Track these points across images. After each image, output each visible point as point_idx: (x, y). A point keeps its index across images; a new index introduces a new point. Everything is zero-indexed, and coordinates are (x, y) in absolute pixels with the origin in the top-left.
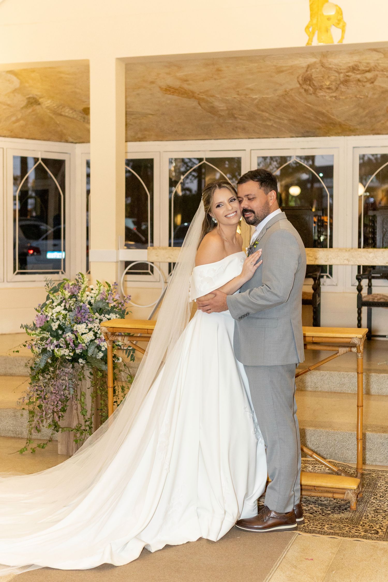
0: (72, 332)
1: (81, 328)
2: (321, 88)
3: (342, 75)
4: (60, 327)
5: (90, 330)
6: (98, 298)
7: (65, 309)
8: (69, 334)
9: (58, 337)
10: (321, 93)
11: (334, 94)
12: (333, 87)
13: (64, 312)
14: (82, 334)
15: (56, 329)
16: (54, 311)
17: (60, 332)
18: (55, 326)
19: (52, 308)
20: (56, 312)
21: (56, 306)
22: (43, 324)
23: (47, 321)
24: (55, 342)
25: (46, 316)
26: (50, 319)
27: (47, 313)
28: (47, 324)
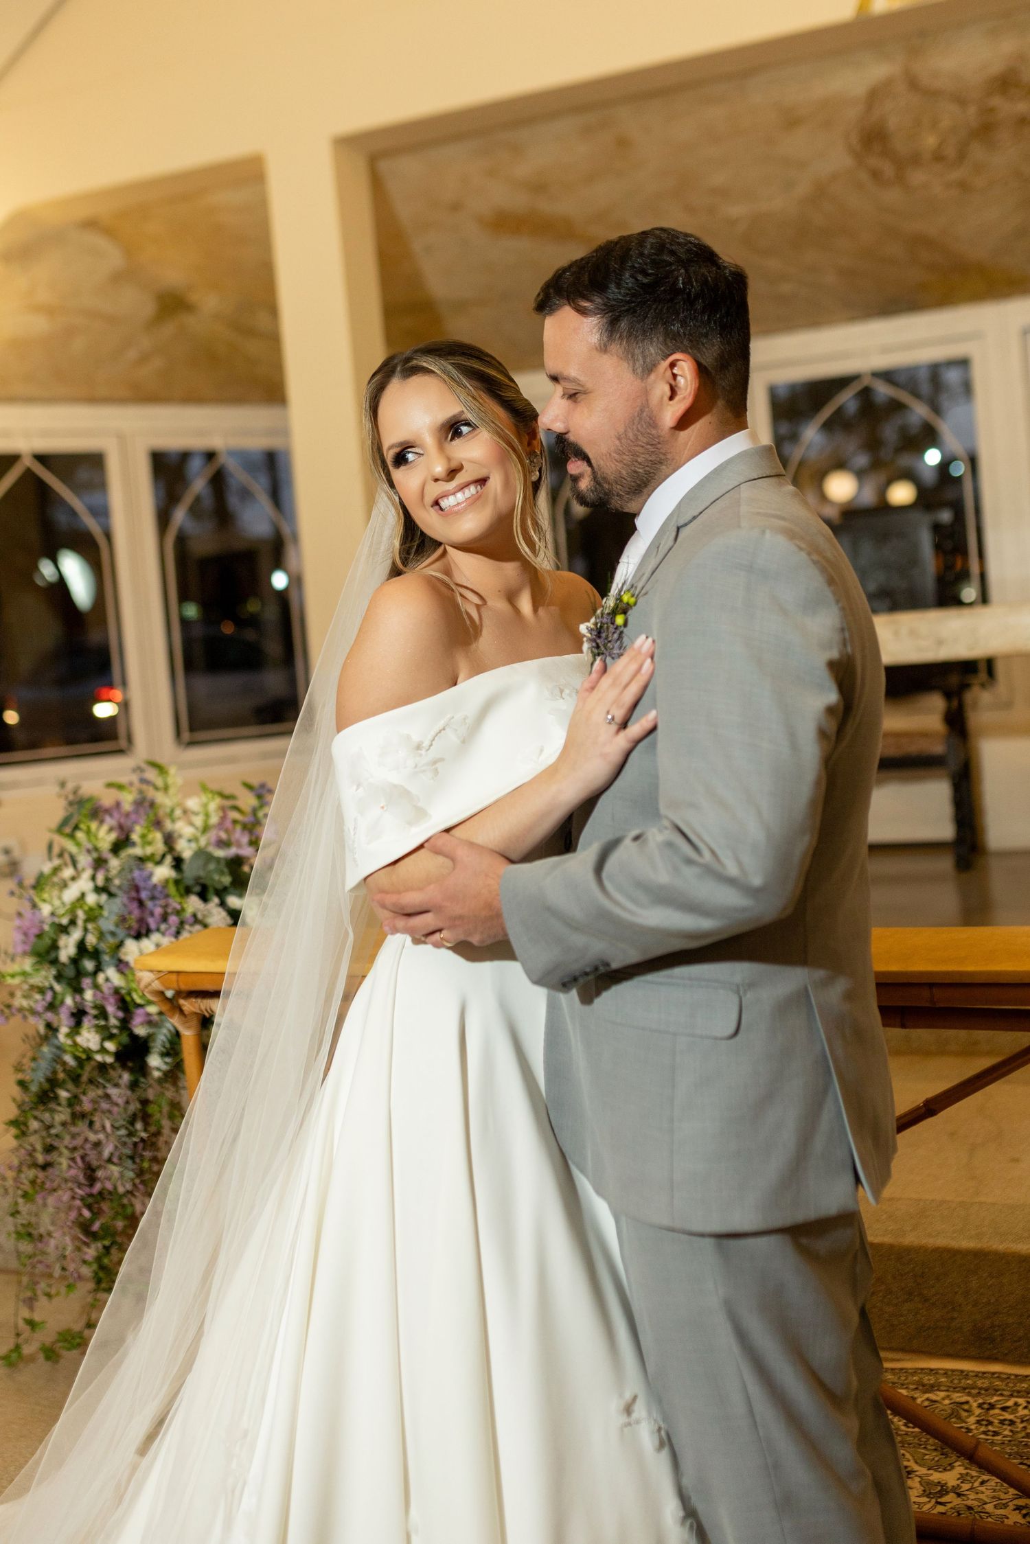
2: (915, 160)
3: (972, 110)
10: (918, 177)
11: (955, 175)
12: (950, 151)
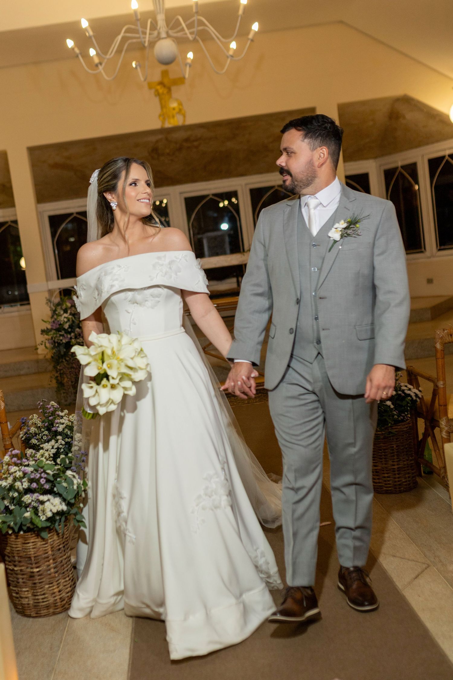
4: (70, 327)
7: (71, 314)
9: (70, 333)
13: (70, 317)
15: (68, 328)
17: (70, 330)
18: (66, 326)
19: (61, 316)
20: (65, 317)
21: (63, 314)
22: (58, 326)
23: (61, 324)
24: (69, 336)
25: (58, 321)
26: (62, 323)
27: (58, 320)
28: (61, 326)
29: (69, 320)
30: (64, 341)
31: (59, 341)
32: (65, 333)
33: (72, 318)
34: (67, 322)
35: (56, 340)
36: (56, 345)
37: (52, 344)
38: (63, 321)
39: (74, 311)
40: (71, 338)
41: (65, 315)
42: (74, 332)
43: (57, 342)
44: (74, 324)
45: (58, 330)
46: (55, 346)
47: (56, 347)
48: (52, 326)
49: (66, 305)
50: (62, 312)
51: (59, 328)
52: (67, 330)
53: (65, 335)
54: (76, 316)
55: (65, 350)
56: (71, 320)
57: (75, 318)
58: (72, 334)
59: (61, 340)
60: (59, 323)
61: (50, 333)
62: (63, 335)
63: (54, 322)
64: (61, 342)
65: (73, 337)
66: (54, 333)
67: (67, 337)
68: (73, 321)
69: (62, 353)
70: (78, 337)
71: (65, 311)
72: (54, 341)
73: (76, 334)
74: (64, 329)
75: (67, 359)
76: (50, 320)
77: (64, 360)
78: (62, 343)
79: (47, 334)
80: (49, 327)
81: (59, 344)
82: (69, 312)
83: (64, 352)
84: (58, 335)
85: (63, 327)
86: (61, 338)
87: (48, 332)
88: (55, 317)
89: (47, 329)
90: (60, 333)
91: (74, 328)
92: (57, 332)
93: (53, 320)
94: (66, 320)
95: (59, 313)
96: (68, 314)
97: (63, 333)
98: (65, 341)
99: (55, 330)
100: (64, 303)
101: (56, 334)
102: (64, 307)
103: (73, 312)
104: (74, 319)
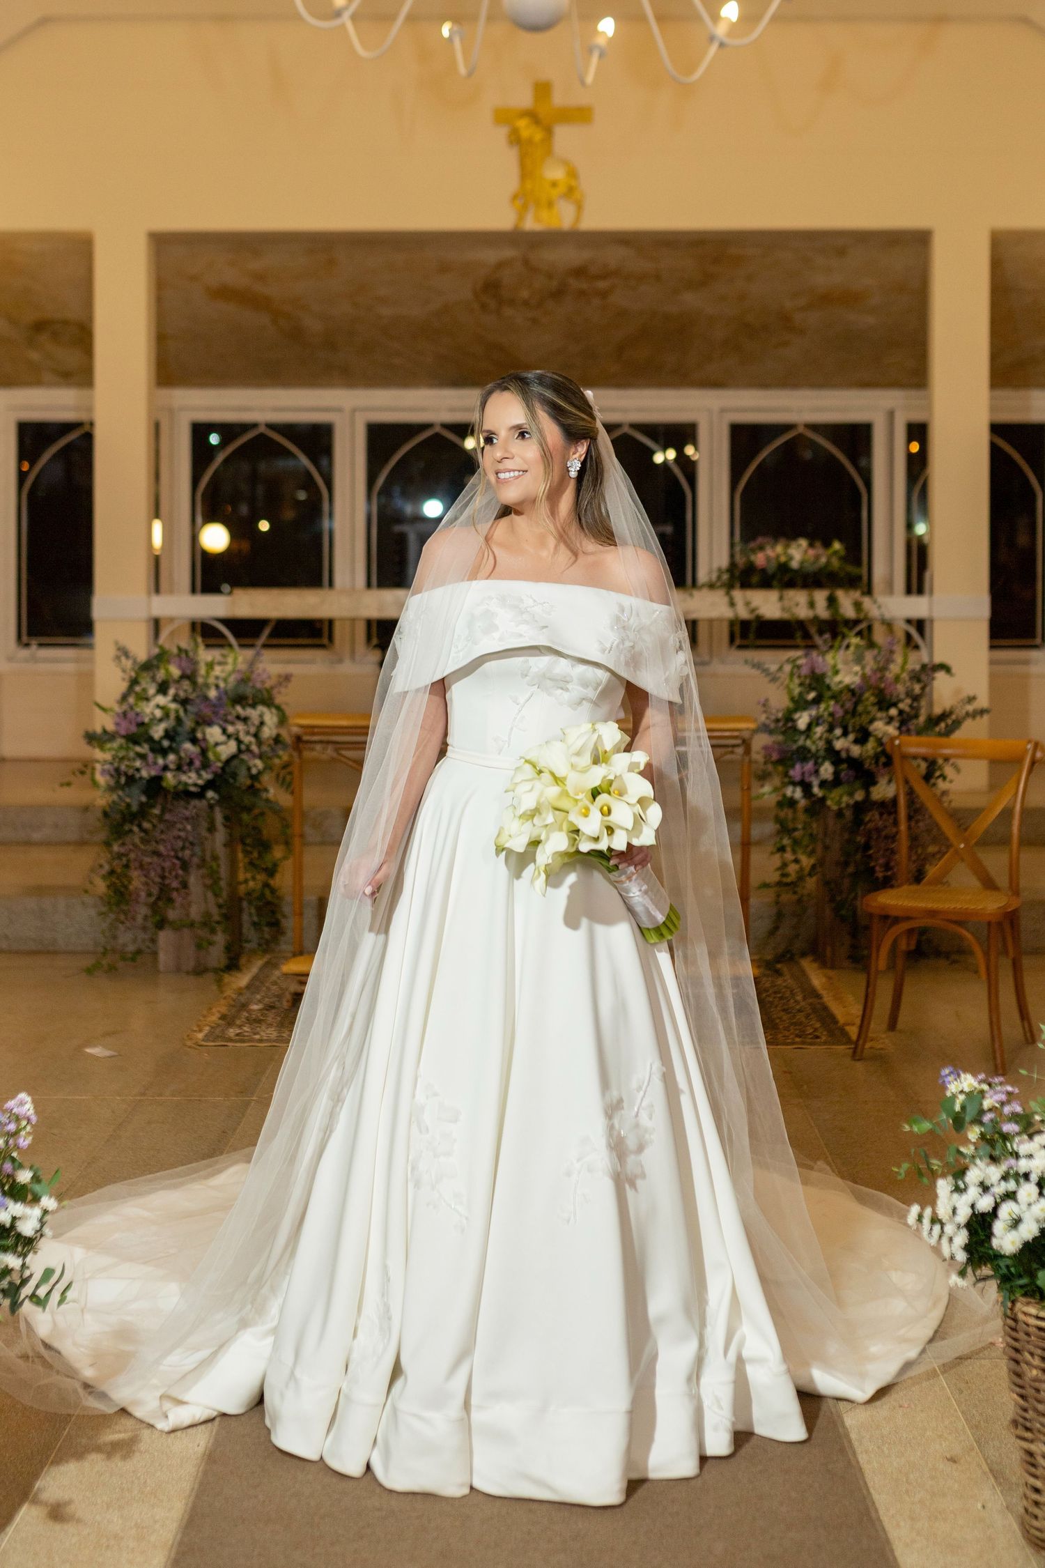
0: (194, 741)
1: (214, 733)
2: (512, 302)
3: (554, 282)
4: (168, 735)
5: (229, 737)
6: (232, 680)
7: (175, 700)
8: (188, 746)
9: (164, 752)
11: (533, 315)
12: (534, 301)
13: (173, 706)
14: (217, 744)
15: (162, 738)
16: (152, 703)
17: (166, 743)
18: (158, 732)
19: (147, 699)
20: (158, 706)
21: (155, 695)
22: (134, 729)
23: (142, 724)
24: (161, 761)
25: (137, 714)
26: (146, 720)
27: (138, 710)
28: (142, 730)
29: (166, 715)
30: (145, 773)
31: (131, 772)
32: (152, 750)
33: (177, 711)
34: (161, 720)
35: (123, 768)
36: (123, 780)
37: (112, 776)
38: (151, 717)
39: (186, 691)
40: (165, 768)
41: (161, 700)
42: (176, 751)
43: (126, 774)
44: (179, 729)
45: (133, 739)
46: (118, 782)
47: (122, 788)
48: (117, 724)
49: (167, 670)
50: (152, 690)
51: (138, 735)
52: (159, 742)
53: (151, 756)
54: (189, 707)
55: (144, 799)
56: (172, 716)
57: (186, 711)
58: (172, 757)
59: (138, 770)
60: (139, 720)
61: (108, 746)
62: (142, 757)
63: (125, 714)
64: (138, 776)
65: (172, 766)
66: (121, 747)
67: (155, 763)
68: (179, 720)
69: (135, 808)
70: (185, 768)
71: (163, 689)
72: (117, 770)
73: (180, 758)
74: (150, 740)
75: (146, 825)
76: (117, 709)
77: (135, 829)
78: (141, 778)
79: (102, 749)
80: (111, 727)
81: (131, 780)
82: (172, 692)
83: (142, 805)
84: (132, 754)
85: (147, 732)
86: (138, 764)
87: (105, 742)
88: (131, 700)
89: (105, 731)
90: (138, 749)
91: (178, 739)
92: (131, 745)
93: (125, 707)
94: (158, 713)
95: (144, 690)
96: (170, 698)
97: (144, 749)
98: (149, 773)
99: (124, 737)
100: (162, 666)
101: (128, 749)
102: (161, 675)
103: (182, 694)
104: (182, 713)
